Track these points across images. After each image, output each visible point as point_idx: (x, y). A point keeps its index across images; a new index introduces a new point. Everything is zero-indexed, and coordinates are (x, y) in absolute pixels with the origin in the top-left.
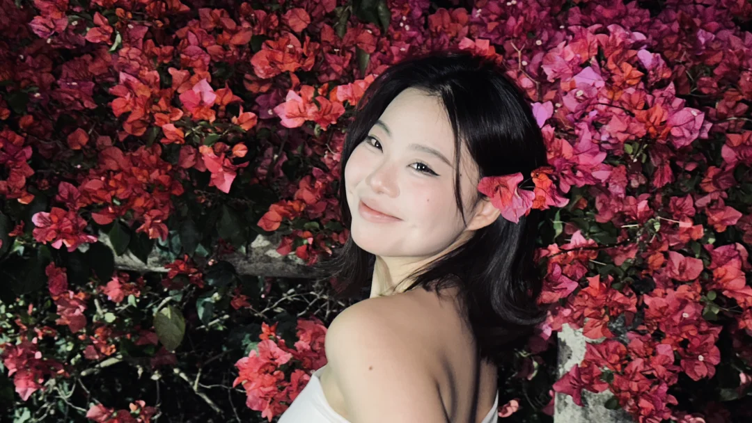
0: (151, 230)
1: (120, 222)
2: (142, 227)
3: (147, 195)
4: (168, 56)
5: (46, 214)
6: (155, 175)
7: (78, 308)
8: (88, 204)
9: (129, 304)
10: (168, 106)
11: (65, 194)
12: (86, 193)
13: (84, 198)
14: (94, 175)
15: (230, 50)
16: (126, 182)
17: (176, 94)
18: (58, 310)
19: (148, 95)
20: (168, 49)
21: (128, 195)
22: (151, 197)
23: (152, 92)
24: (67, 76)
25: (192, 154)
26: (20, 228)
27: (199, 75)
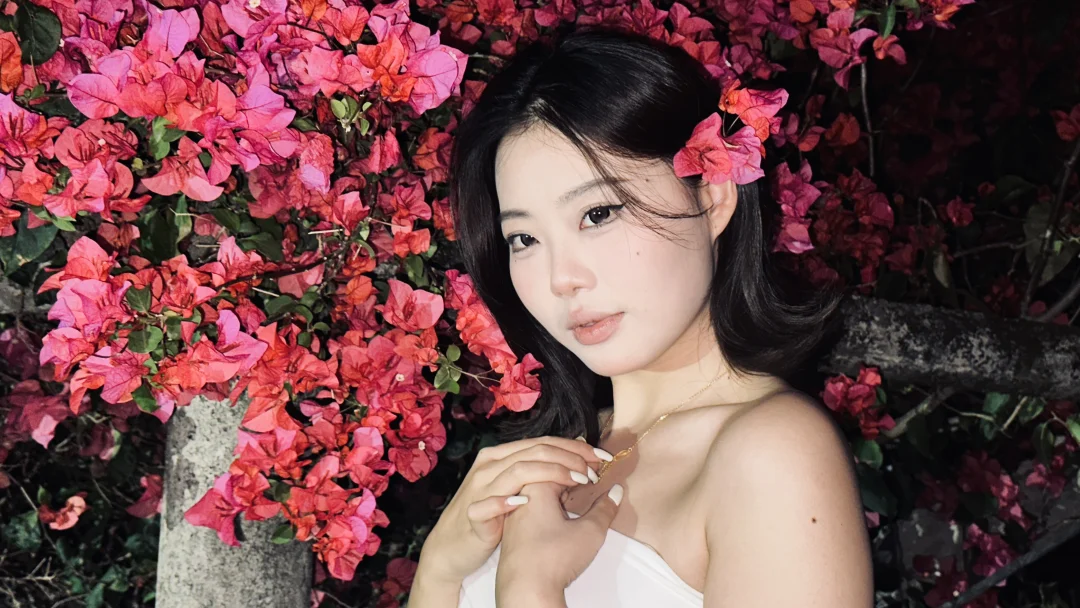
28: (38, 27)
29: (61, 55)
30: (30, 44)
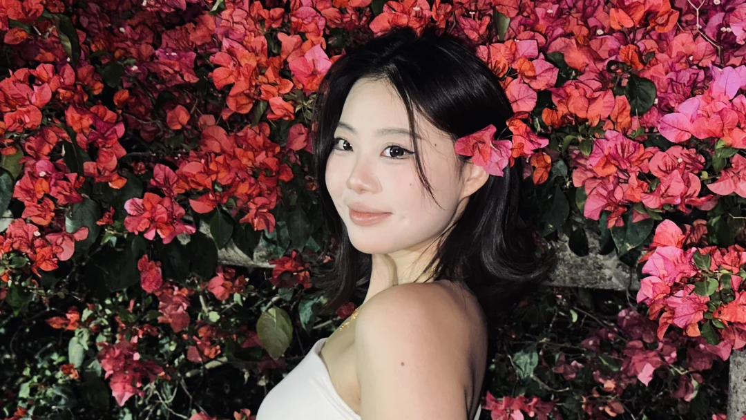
0: (256, 221)
1: (222, 211)
2: (246, 217)
3: (252, 180)
4: (278, 19)
5: (139, 201)
6: (261, 157)
7: (181, 305)
8: (186, 190)
9: (235, 303)
10: (276, 77)
11: (160, 178)
12: (184, 177)
13: (182, 183)
14: (194, 157)
15: (348, 13)
16: (229, 165)
17: (286, 62)
18: (160, 307)
19: (254, 64)
20: (278, 11)
21: (231, 180)
22: (257, 182)
23: (258, 61)
24: (167, 47)
25: (303, 134)
26: (109, 216)
27: (312, 41)
28: (641, 91)
29: (656, 109)
30: (636, 101)
